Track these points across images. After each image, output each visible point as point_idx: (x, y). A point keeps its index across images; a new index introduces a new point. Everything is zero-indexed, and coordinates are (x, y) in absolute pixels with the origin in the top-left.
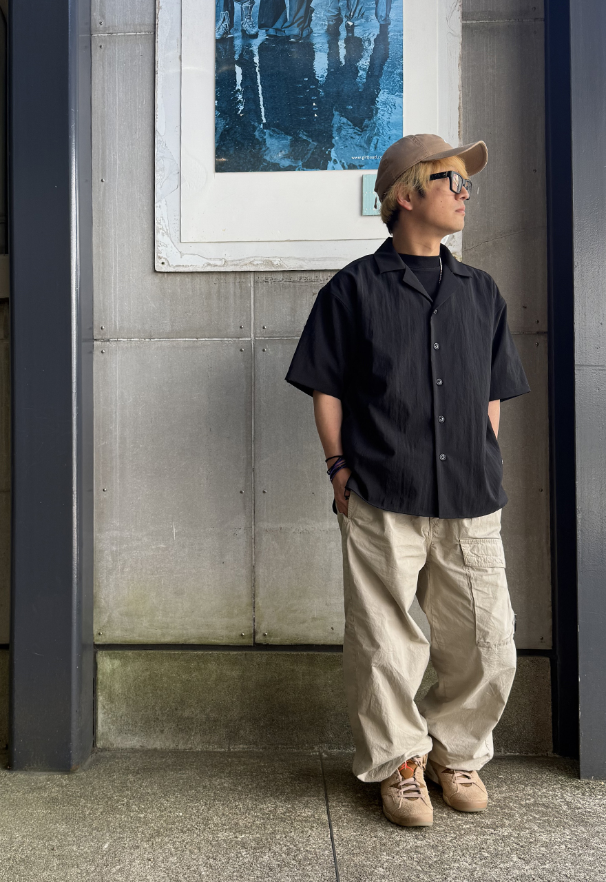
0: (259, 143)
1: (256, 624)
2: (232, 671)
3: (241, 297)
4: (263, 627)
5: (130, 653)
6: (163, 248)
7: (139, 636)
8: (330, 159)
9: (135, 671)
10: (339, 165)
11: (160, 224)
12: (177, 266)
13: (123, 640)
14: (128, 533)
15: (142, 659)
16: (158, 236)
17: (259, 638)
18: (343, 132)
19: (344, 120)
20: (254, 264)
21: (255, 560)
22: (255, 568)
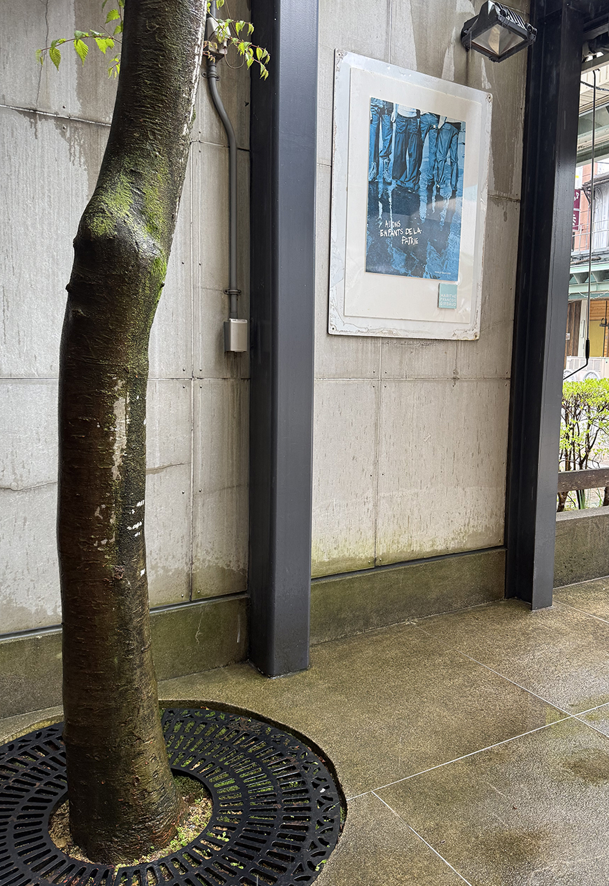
0: (390, 256)
1: (376, 554)
3: (375, 352)
4: (379, 556)
6: (334, 319)
8: (425, 271)
10: (428, 276)
11: (332, 302)
12: (342, 331)
17: (378, 563)
18: (432, 256)
19: (433, 248)
20: (383, 333)
21: (377, 516)
22: (377, 521)
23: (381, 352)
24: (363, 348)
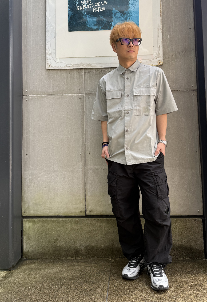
0: (85, 20)
1: (86, 207)
7: (40, 213)
9: (38, 227)
11: (48, 51)
12: (54, 67)
13: (34, 214)
14: (36, 171)
16: (47, 56)
17: (88, 213)
18: (117, 16)
19: (117, 11)
20: (84, 66)
21: (86, 181)
22: (86, 184)
23: (84, 78)
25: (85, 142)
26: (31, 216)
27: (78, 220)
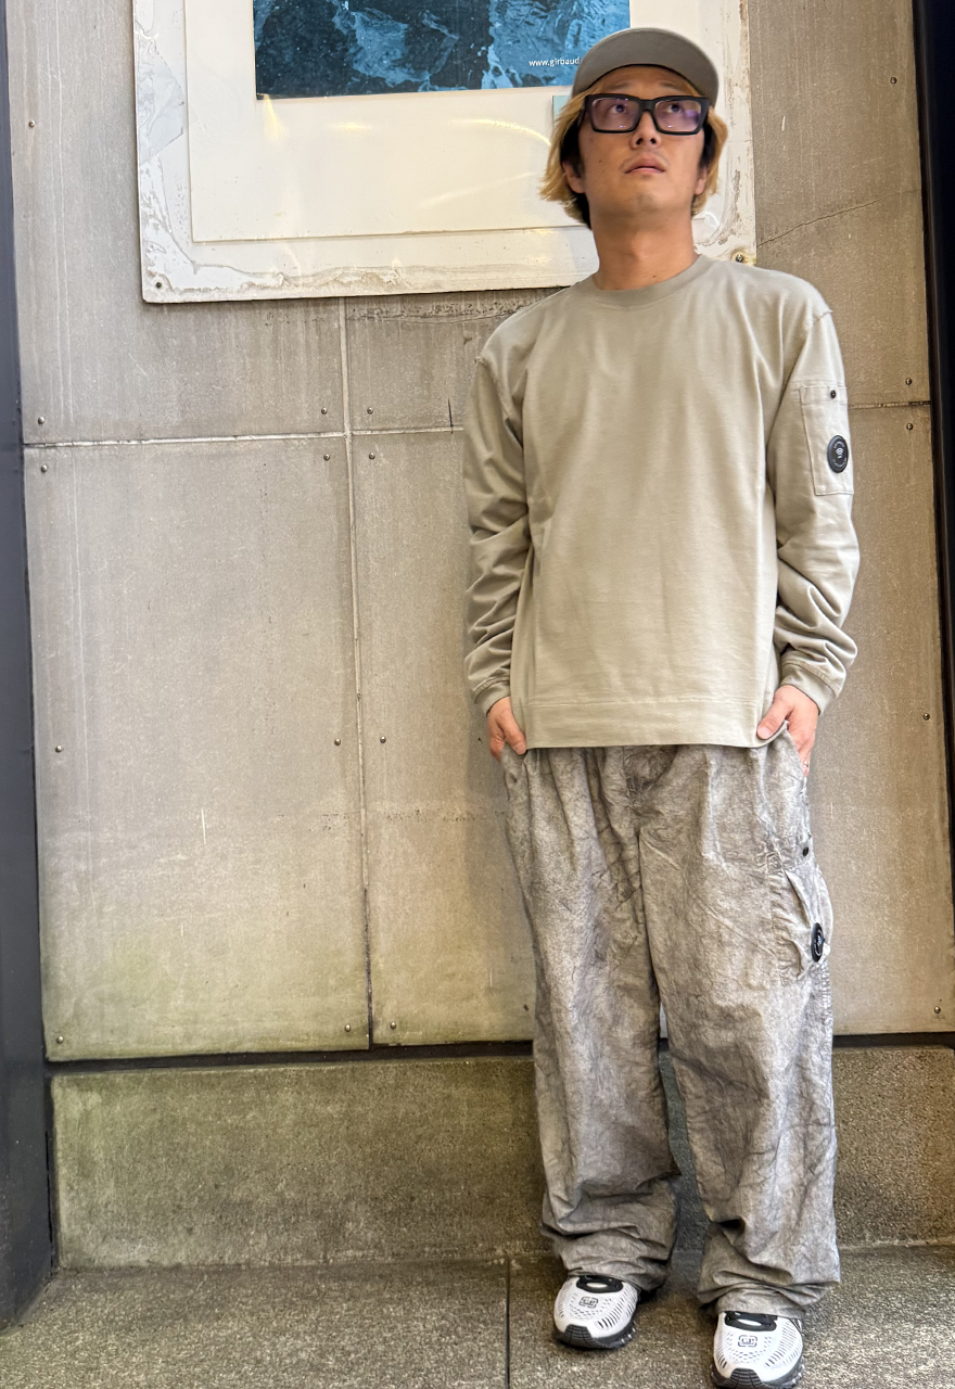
1: (374, 1006)
2: (327, 1103)
3: (321, 350)
4: (388, 1013)
5: (119, 1078)
6: (159, 255)
7: (140, 1041)
9: (131, 1114)
11: (149, 206)
12: (187, 290)
13: (107, 1050)
14: (108, 835)
15: (144, 1088)
16: (147, 232)
17: (382, 1035)
20: (342, 283)
21: (369, 877)
22: (370, 895)
23: (343, 348)
24: (275, 340)
25: (358, 680)
26: (89, 1057)
27: (333, 1071)
